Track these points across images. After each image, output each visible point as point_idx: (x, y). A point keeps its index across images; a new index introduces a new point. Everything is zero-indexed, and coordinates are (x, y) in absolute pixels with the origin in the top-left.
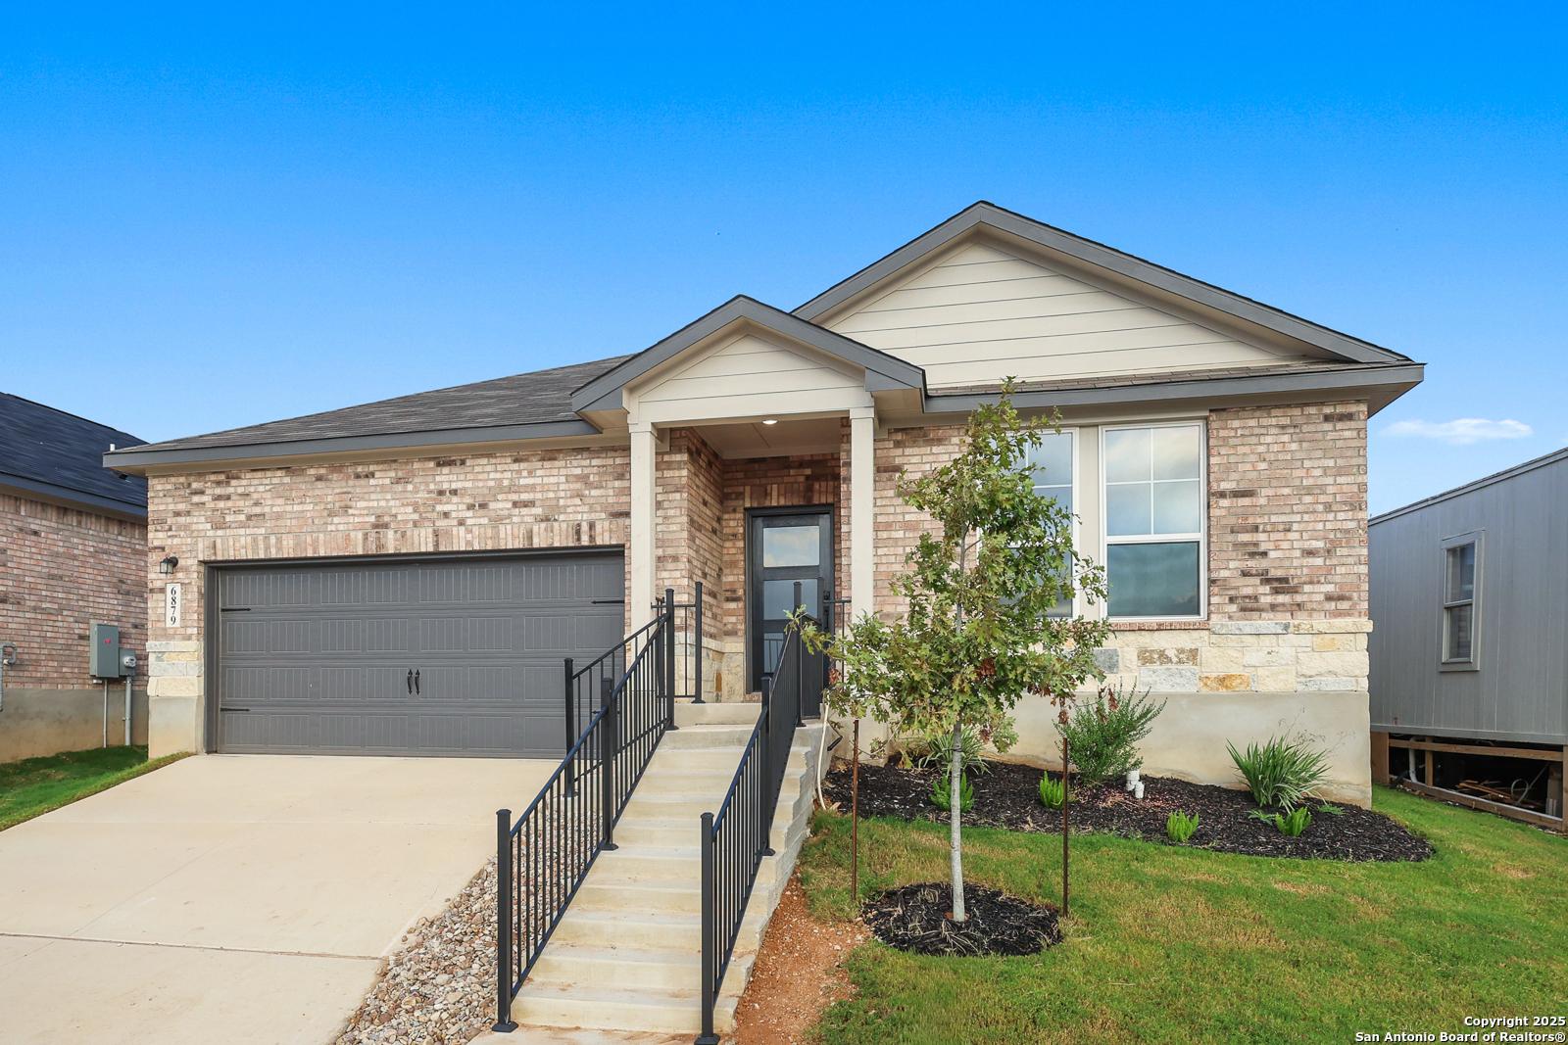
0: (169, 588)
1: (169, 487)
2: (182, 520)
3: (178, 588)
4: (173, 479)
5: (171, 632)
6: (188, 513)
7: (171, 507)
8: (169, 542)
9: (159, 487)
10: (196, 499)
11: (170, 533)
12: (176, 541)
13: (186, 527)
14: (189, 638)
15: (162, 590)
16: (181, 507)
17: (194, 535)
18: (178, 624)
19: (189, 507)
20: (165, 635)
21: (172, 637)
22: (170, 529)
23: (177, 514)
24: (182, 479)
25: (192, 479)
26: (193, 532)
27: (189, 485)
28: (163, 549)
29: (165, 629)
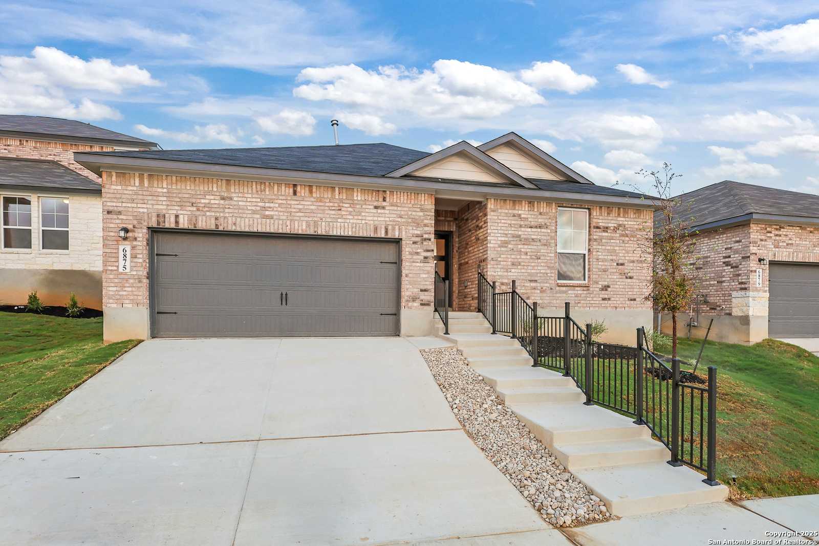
0: (758, 270)
1: (758, 228)
2: (763, 243)
3: (761, 271)
4: (760, 226)
5: (759, 289)
6: (766, 240)
7: (759, 237)
8: (758, 251)
9: (755, 228)
10: (769, 235)
11: (758, 248)
12: (761, 251)
13: (764, 246)
14: (766, 291)
15: (755, 271)
16: (763, 237)
17: (768, 249)
18: (761, 286)
19: (766, 238)
20: (756, 290)
21: (759, 291)
22: (759, 246)
23: (762, 240)
24: (764, 226)
25: (767, 226)
26: (767, 248)
27: (766, 229)
28: (756, 254)
29: (756, 288)
